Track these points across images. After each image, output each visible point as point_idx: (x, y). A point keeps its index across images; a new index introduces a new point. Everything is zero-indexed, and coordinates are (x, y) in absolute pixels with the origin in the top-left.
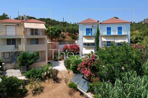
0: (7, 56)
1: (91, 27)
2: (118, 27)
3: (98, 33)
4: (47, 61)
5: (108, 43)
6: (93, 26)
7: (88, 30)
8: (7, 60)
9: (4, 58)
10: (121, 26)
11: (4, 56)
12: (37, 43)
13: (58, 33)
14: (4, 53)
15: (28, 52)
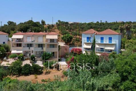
0: (38, 53)
1: (91, 37)
2: (109, 38)
3: (94, 41)
4: (58, 58)
5: (102, 50)
6: (91, 36)
7: (88, 38)
8: (38, 56)
9: (37, 55)
10: (111, 37)
11: (36, 53)
12: (54, 47)
13: (69, 39)
14: (36, 52)
15: (47, 52)
